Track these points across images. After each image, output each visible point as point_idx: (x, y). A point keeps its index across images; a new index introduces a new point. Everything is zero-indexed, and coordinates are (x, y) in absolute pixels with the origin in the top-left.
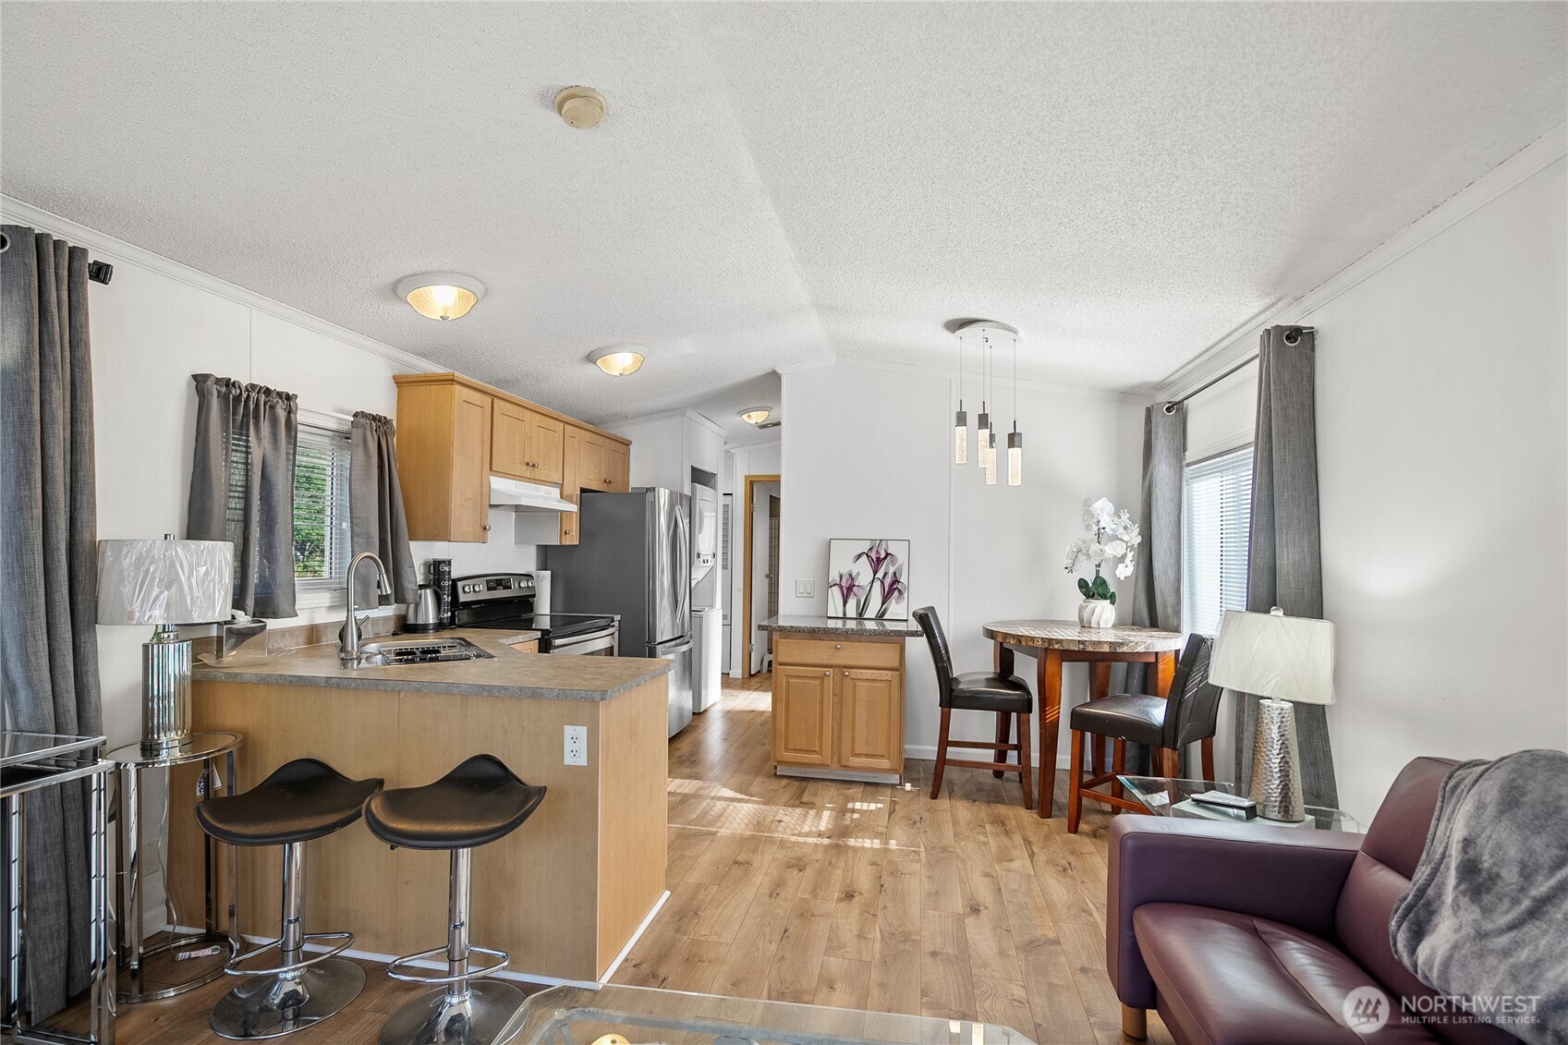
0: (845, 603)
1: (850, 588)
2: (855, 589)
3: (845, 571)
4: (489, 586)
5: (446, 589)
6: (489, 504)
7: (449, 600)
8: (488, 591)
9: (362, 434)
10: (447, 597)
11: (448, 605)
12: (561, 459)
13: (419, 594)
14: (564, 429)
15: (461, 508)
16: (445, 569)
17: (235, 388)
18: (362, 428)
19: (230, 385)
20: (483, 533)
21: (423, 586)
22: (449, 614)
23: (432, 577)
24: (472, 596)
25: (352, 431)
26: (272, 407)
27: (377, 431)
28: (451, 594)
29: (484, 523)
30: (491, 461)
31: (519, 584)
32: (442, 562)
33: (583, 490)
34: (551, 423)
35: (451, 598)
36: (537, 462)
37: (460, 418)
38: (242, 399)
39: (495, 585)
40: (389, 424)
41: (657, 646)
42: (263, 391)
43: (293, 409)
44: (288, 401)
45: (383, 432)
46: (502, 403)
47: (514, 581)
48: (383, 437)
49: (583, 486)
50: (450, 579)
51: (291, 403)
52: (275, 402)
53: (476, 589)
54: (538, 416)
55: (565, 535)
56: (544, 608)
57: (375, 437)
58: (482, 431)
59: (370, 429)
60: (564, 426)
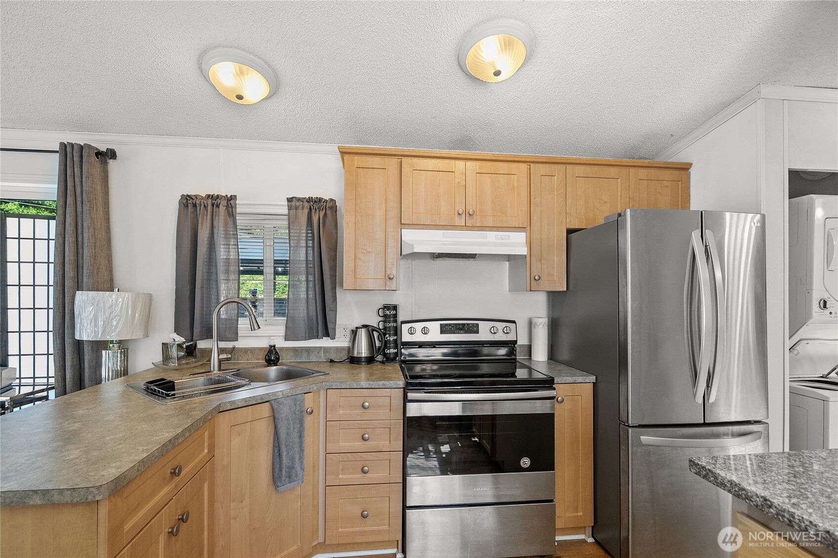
4: (444, 330)
5: (390, 329)
6: (401, 255)
7: (391, 339)
8: (441, 334)
9: (296, 214)
10: (390, 336)
11: (391, 343)
12: (525, 201)
13: (354, 333)
14: (530, 169)
15: (358, 261)
16: (390, 312)
17: (193, 199)
18: (296, 209)
19: (188, 198)
20: (388, 281)
21: (365, 326)
22: (392, 351)
23: (381, 319)
24: (419, 337)
25: (289, 213)
26: (218, 206)
27: (310, 209)
28: (396, 334)
29: (388, 273)
30: (399, 215)
31: (491, 329)
32: (386, 307)
33: (570, 232)
34: (503, 167)
35: (395, 337)
36: (478, 209)
37: (352, 183)
38: (197, 205)
39: (453, 329)
40: (324, 202)
41: (630, 430)
42: (210, 197)
43: (233, 205)
44: (230, 200)
45: (316, 209)
46: (415, 160)
47: (483, 326)
48: (315, 212)
49: (572, 227)
50: (396, 321)
51: (232, 202)
52: (219, 202)
53: (425, 331)
54: (478, 163)
55: (535, 281)
56: (540, 355)
57: (307, 213)
58: (386, 191)
59: (303, 208)
60: (528, 166)
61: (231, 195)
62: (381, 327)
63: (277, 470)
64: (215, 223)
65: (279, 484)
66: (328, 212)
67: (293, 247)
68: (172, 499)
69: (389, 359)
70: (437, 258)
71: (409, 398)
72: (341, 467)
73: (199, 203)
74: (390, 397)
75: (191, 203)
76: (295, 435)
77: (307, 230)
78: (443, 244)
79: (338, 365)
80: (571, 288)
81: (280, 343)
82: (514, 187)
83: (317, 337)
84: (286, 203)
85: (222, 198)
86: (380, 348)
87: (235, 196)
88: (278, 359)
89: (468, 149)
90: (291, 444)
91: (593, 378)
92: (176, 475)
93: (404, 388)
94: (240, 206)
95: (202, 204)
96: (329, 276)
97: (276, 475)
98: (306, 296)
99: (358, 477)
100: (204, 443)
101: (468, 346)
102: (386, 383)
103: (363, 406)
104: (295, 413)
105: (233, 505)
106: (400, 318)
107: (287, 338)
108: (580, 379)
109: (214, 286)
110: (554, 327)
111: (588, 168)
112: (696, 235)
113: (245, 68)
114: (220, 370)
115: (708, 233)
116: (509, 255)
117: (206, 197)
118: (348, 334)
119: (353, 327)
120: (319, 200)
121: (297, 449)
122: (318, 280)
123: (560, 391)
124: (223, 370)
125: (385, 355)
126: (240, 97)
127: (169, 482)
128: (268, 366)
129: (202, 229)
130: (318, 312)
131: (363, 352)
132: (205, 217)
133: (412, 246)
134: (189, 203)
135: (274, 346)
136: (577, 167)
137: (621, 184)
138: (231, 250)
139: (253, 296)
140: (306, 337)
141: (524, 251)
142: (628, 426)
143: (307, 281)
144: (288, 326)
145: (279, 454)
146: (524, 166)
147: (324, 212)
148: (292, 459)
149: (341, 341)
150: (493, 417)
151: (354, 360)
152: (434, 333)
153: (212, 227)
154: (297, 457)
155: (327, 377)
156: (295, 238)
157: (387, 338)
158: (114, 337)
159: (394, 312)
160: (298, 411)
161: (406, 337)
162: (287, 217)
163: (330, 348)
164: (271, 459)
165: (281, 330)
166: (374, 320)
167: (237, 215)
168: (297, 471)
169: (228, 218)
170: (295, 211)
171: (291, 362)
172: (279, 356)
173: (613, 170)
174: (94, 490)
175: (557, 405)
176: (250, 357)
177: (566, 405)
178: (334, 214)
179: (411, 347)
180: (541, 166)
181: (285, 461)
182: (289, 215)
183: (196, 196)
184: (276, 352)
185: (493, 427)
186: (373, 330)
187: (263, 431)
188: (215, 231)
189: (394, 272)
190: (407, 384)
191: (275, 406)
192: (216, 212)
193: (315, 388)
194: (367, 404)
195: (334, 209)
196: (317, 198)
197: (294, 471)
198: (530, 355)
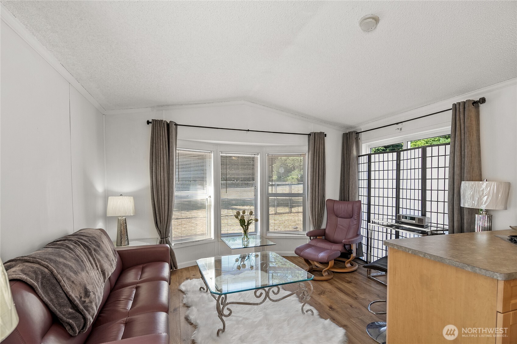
158: (483, 207)
174: (497, 274)
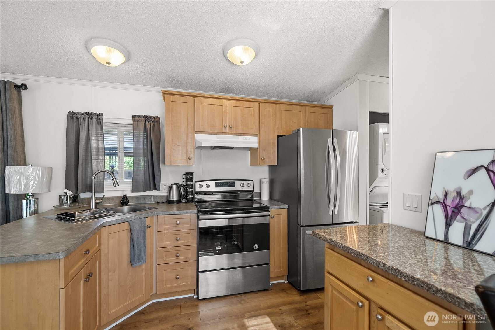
0: (448, 225)
1: (458, 208)
2: (463, 210)
3: (452, 188)
4: (217, 185)
5: (189, 185)
6: (195, 147)
7: (190, 190)
8: (216, 187)
9: (137, 124)
10: (189, 189)
11: (190, 192)
12: (257, 121)
13: (170, 187)
14: (259, 105)
15: (172, 150)
16: (189, 177)
17: (76, 114)
18: (137, 122)
19: (73, 114)
20: (189, 161)
21: (176, 184)
22: (190, 196)
23: (184, 180)
24: (204, 189)
25: (133, 123)
26: (92, 119)
27: (145, 122)
28: (192, 188)
29: (188, 156)
30: (194, 127)
31: (241, 185)
32: (187, 174)
33: (279, 136)
34: (246, 104)
35: (192, 189)
36: (234, 125)
37: (169, 109)
38: (79, 118)
39: (222, 184)
40: (153, 118)
41: (302, 228)
42: (87, 114)
43: (101, 119)
44: (99, 116)
45: (148, 122)
46: (202, 99)
47: (237, 183)
48: (148, 124)
49: (279, 134)
50: (192, 181)
51: (100, 117)
52: (92, 117)
53: (207, 186)
54: (234, 102)
55: (262, 161)
56: (265, 197)
57: (143, 124)
58: (187, 114)
59: (141, 121)
60: (259, 104)
61: (100, 113)
62: (184, 184)
63: (132, 256)
64: (90, 128)
65: (133, 263)
66: (155, 123)
67: (136, 142)
68: (85, 266)
69: (189, 201)
70: (214, 148)
71: (200, 218)
72: (165, 255)
73: (80, 117)
74: (190, 218)
75: (75, 116)
76: (142, 238)
77: (144, 133)
78: (217, 142)
79: (161, 204)
80: (279, 164)
81: (129, 194)
82: (252, 114)
83: (150, 190)
84: (132, 118)
85: (94, 114)
86: (184, 195)
87: (102, 114)
88: (128, 202)
89: (230, 93)
90: (139, 243)
91: (287, 206)
92: (87, 254)
93: (197, 214)
94: (105, 119)
95: (82, 117)
96: (156, 158)
97: (132, 259)
98: (143, 168)
99: (174, 259)
100: (96, 242)
101: (230, 193)
102: (188, 211)
103: (176, 223)
104: (141, 227)
105: (110, 274)
106: (195, 180)
107: (133, 191)
108: (281, 207)
109: (89, 163)
110: (272, 183)
111: (287, 106)
112: (330, 140)
113: (112, 49)
114: (96, 208)
115: (335, 140)
116: (250, 148)
117: (85, 113)
118: (167, 189)
119: (170, 185)
120: (150, 117)
121: (142, 245)
122: (150, 160)
123: (272, 212)
124: (98, 208)
125: (187, 199)
126: (109, 63)
127: (84, 257)
128: (122, 206)
129: (82, 131)
130: (150, 177)
131: (175, 197)
132: (84, 125)
133: (201, 143)
134: (73, 116)
135: (126, 195)
136: (282, 105)
137: (302, 114)
138: (99, 143)
139: (112, 168)
140: (143, 190)
141: (256, 146)
142: (301, 226)
143: (144, 160)
144: (133, 184)
145: (134, 248)
146: (257, 104)
147: (153, 123)
148: (140, 251)
149: (163, 192)
150: (243, 226)
151: (170, 202)
152: (212, 187)
153: (88, 130)
154: (142, 249)
155: (157, 210)
156: (137, 137)
157: (188, 190)
158: (30, 192)
159: (191, 176)
160: (142, 226)
161: (198, 189)
162: (132, 125)
163: (157, 196)
164: (129, 250)
165: (129, 187)
166: (181, 181)
167: (103, 124)
168: (142, 257)
169: (98, 125)
170: (136, 122)
171: (135, 204)
172: (128, 201)
173: (298, 107)
174: (59, 254)
175: (271, 220)
176: (111, 202)
177: (276, 219)
178: (159, 125)
179: (200, 194)
180: (265, 104)
181: (137, 252)
182: (133, 124)
183: (78, 113)
184: (127, 199)
185: (243, 231)
186: (180, 186)
187: (125, 237)
188: (90, 132)
189: (192, 156)
190: (199, 211)
191: (131, 224)
192: (90, 122)
193: (151, 215)
194: (178, 222)
195: (159, 122)
196: (149, 116)
197: (141, 256)
198: (260, 197)
